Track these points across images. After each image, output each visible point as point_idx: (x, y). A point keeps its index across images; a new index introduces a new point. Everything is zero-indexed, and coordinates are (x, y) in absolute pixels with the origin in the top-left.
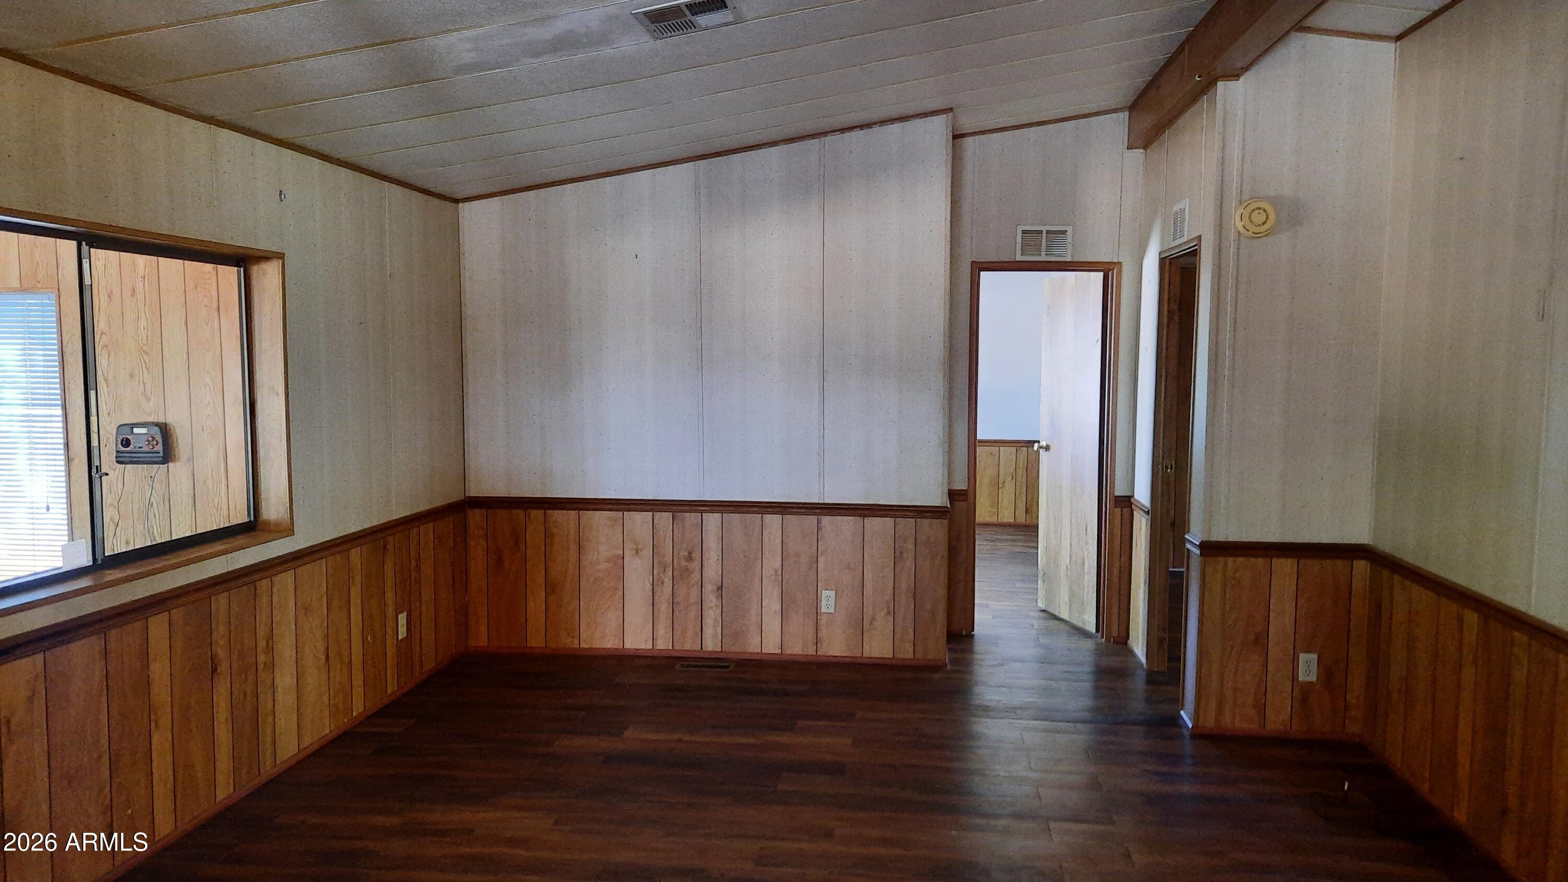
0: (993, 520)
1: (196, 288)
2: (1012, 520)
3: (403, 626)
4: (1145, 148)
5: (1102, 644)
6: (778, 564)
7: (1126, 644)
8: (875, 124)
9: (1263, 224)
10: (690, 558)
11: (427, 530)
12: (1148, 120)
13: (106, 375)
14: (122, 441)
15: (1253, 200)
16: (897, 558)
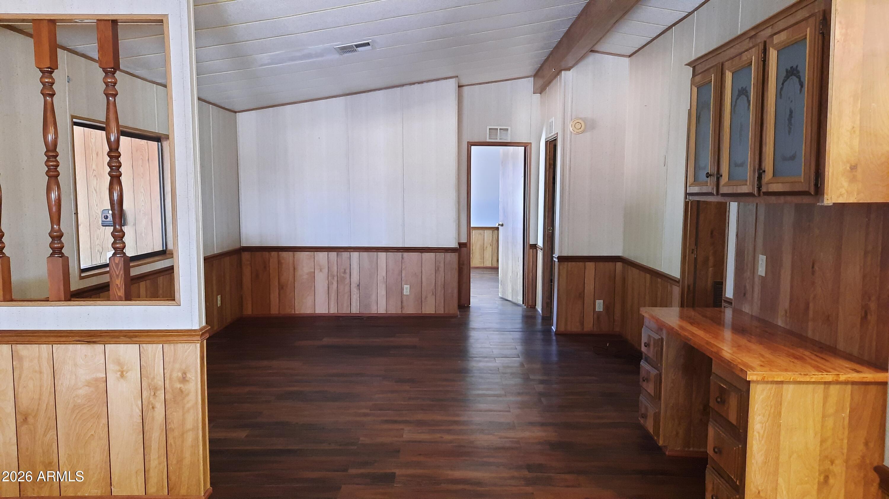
0: (482, 265)
1: (137, 151)
2: (490, 265)
3: (219, 301)
4: (540, 94)
5: (525, 308)
6: (384, 274)
7: (535, 308)
8: (424, 82)
9: (580, 128)
10: (345, 272)
11: (227, 260)
12: (540, 82)
13: (95, 188)
14: (105, 216)
15: (576, 119)
16: (437, 270)
